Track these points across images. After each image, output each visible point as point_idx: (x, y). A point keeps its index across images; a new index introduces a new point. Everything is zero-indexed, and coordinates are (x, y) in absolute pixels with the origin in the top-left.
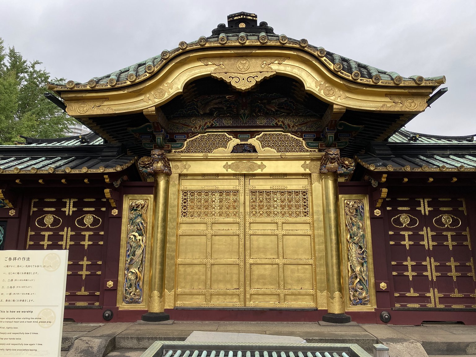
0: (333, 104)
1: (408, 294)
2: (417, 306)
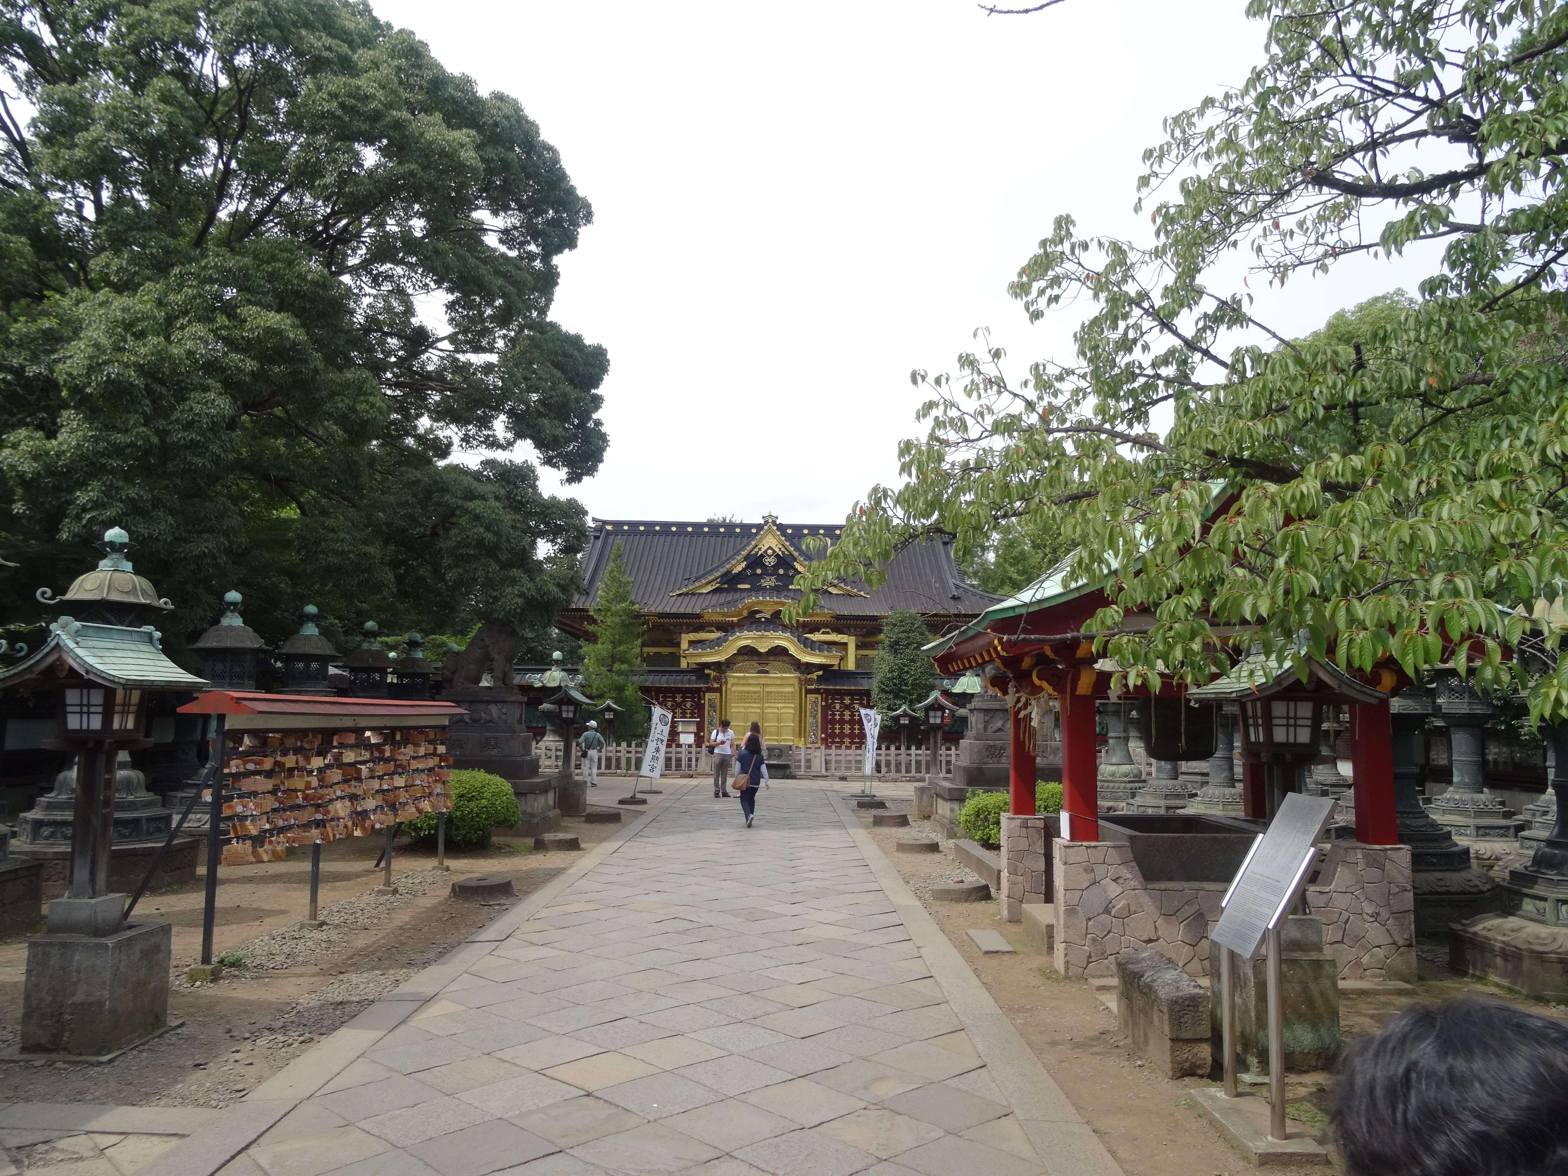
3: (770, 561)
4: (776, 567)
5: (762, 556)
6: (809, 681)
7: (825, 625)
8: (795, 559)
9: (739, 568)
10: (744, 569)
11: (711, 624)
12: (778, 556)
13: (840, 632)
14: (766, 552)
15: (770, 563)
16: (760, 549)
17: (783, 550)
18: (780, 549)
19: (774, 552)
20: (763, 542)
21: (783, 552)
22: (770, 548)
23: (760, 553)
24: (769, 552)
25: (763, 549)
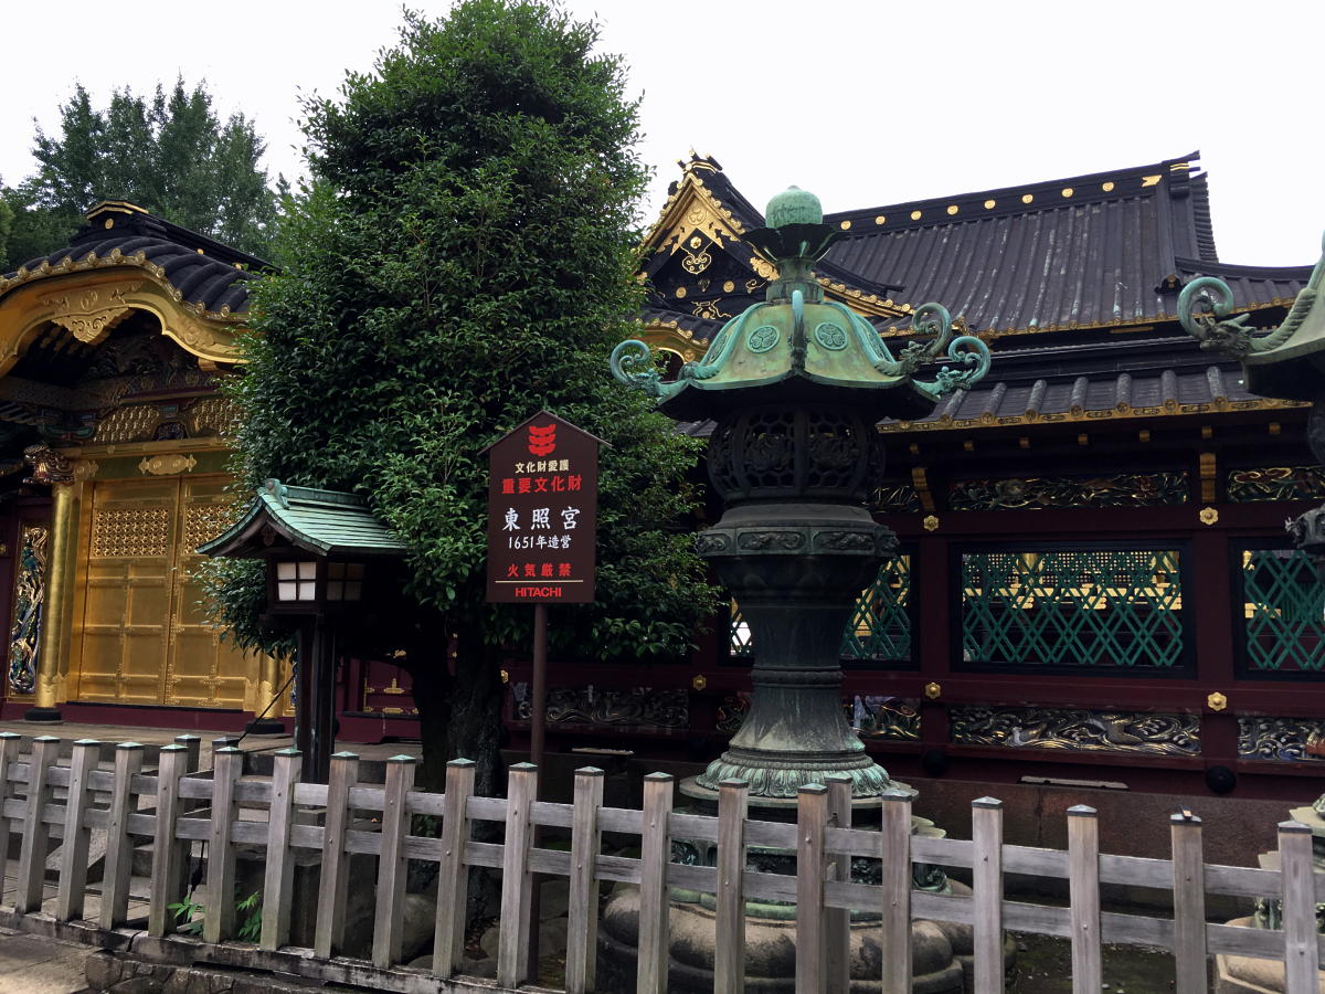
0: (198, 357)
1: (387, 690)
2: (397, 710)
3: (697, 263)
4: (714, 276)
5: (681, 254)
12: (713, 249)
14: (687, 243)
15: (697, 267)
16: (675, 239)
17: (725, 232)
18: (718, 233)
19: (705, 240)
20: (682, 224)
21: (725, 240)
22: (697, 233)
23: (676, 247)
24: (696, 241)
25: (682, 240)
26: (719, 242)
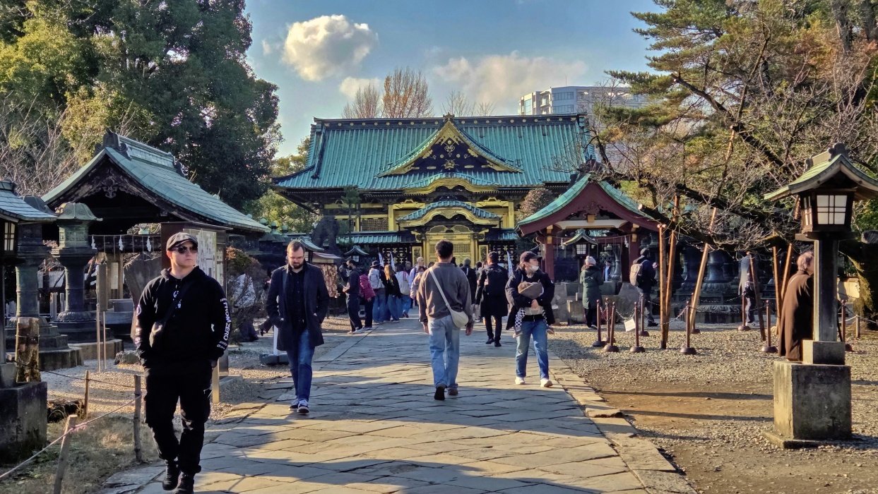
3: (450, 149)
4: (455, 153)
5: (444, 145)
6: (480, 237)
7: (492, 195)
8: (467, 147)
9: (428, 155)
10: (431, 155)
11: (409, 197)
12: (455, 144)
13: (503, 199)
14: (446, 142)
15: (450, 150)
16: (442, 140)
17: (459, 140)
18: (457, 139)
19: (453, 142)
20: (444, 135)
21: (459, 142)
22: (449, 139)
23: (442, 143)
24: (450, 142)
25: (445, 140)
26: (457, 143)
